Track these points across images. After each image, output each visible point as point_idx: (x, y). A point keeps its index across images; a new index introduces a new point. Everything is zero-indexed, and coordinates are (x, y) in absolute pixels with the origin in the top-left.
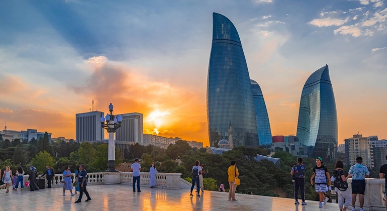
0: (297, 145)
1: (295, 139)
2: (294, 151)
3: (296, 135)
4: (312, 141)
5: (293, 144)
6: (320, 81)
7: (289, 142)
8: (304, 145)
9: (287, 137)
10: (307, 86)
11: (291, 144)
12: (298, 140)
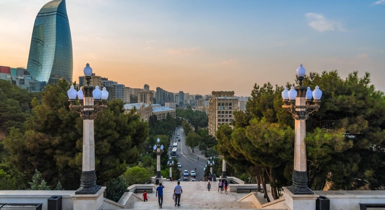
0: (27, 79)
1: (26, 72)
2: (23, 85)
3: (26, 68)
4: (45, 76)
5: (23, 78)
6: (56, 13)
7: (17, 74)
8: (35, 80)
9: (14, 69)
10: (41, 15)
11: (19, 77)
12: (29, 74)
